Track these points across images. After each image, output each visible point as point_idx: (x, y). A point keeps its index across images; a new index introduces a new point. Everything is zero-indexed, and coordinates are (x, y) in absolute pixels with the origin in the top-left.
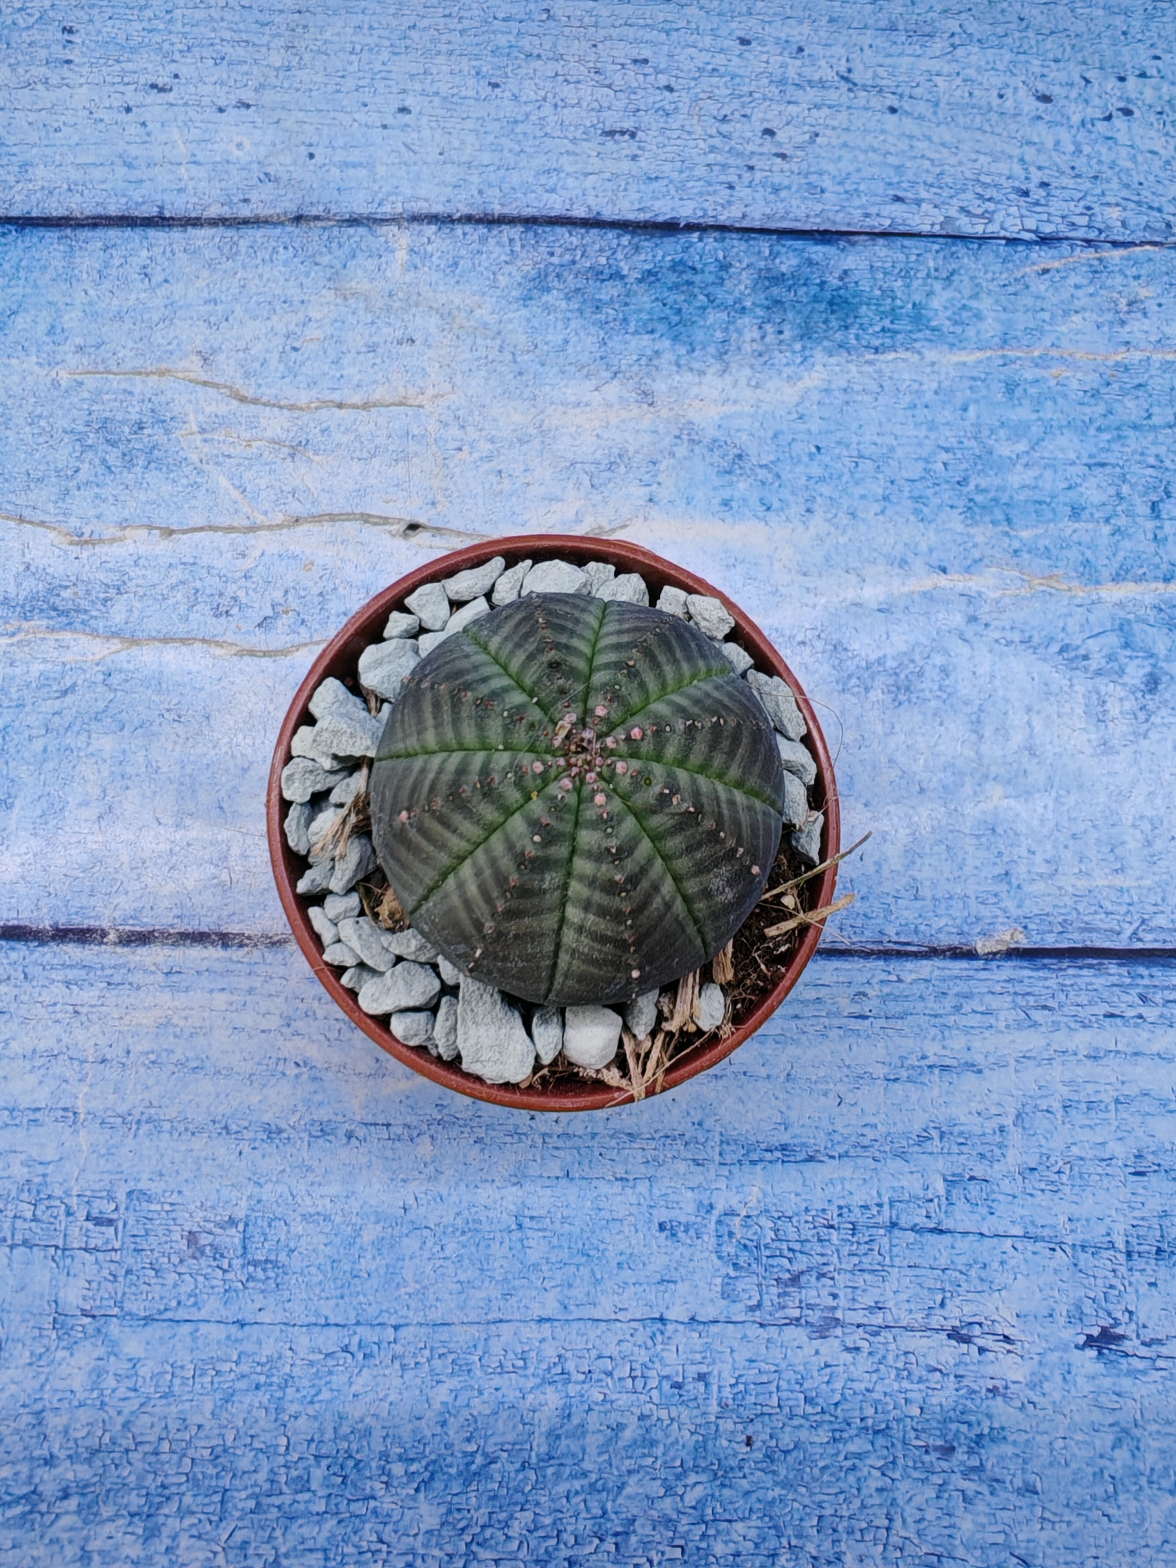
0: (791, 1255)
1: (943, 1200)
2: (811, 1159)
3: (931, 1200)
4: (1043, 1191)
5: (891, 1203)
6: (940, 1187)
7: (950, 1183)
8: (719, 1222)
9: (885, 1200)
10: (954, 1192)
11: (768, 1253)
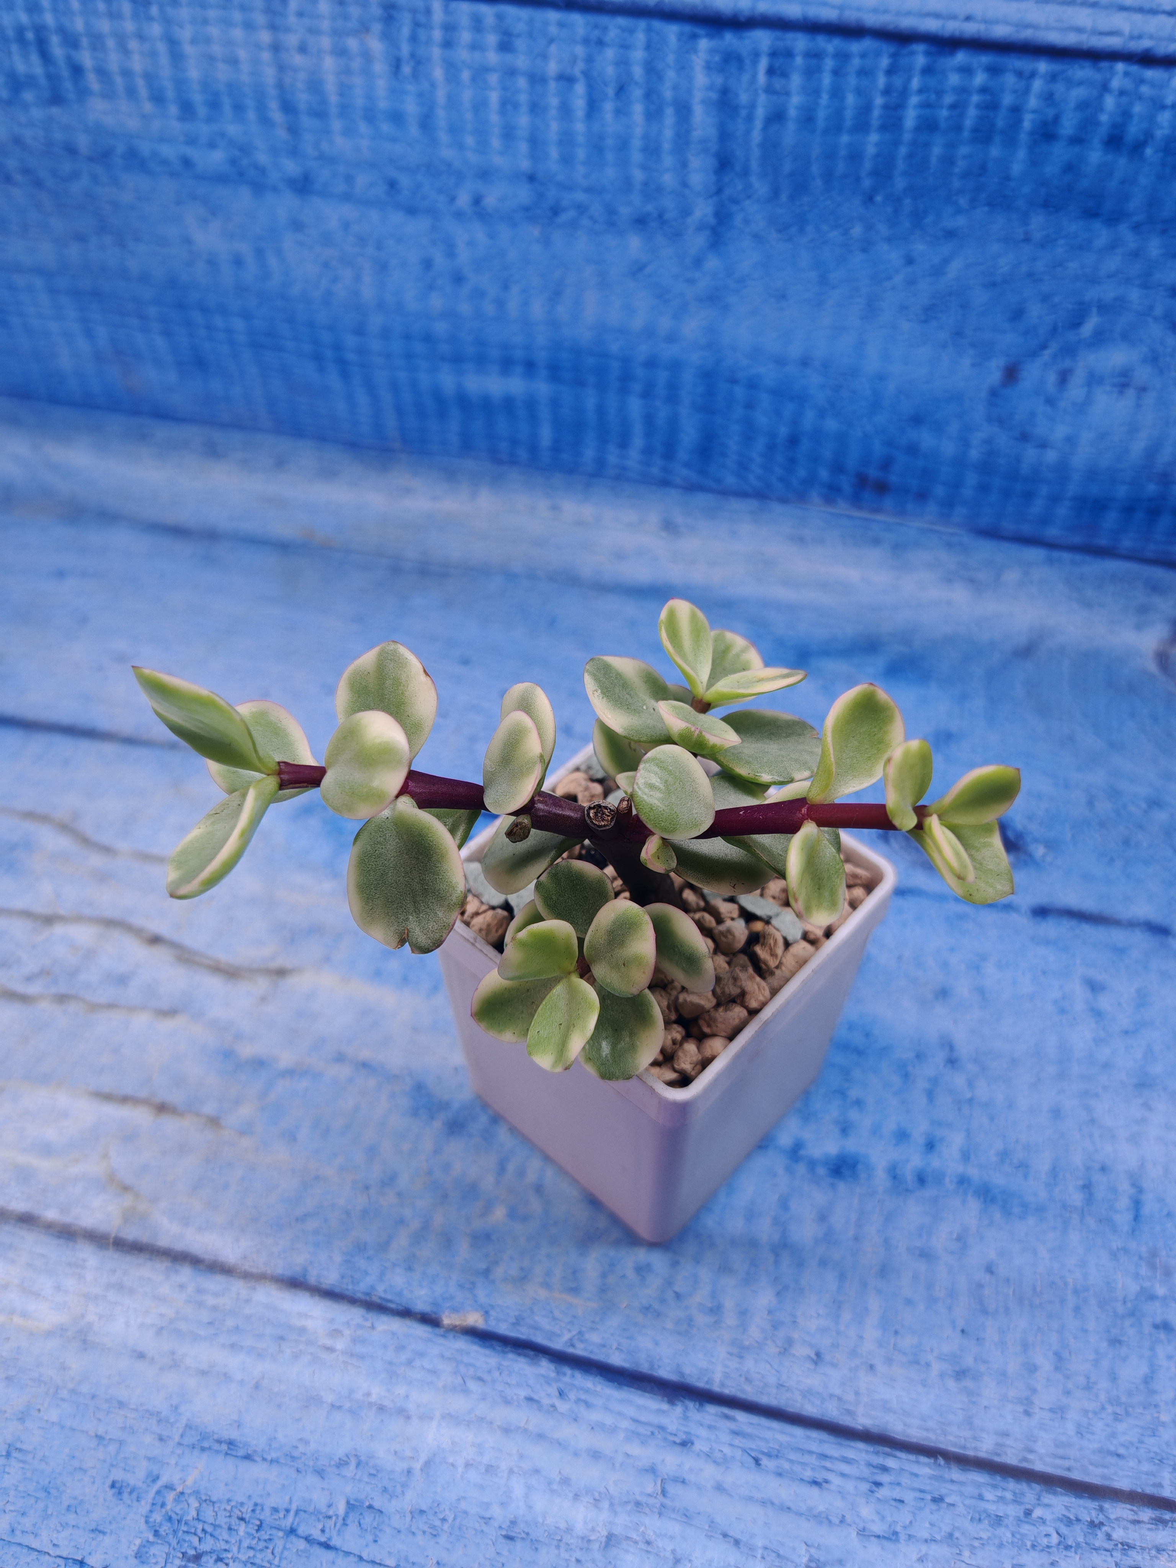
0: (202, 1535)
1: (340, 1521)
2: (248, 1457)
3: (330, 1517)
4: (424, 1532)
5: (297, 1513)
6: (341, 1508)
7: (351, 1506)
8: (158, 1492)
9: (294, 1507)
10: (351, 1515)
11: (185, 1529)
